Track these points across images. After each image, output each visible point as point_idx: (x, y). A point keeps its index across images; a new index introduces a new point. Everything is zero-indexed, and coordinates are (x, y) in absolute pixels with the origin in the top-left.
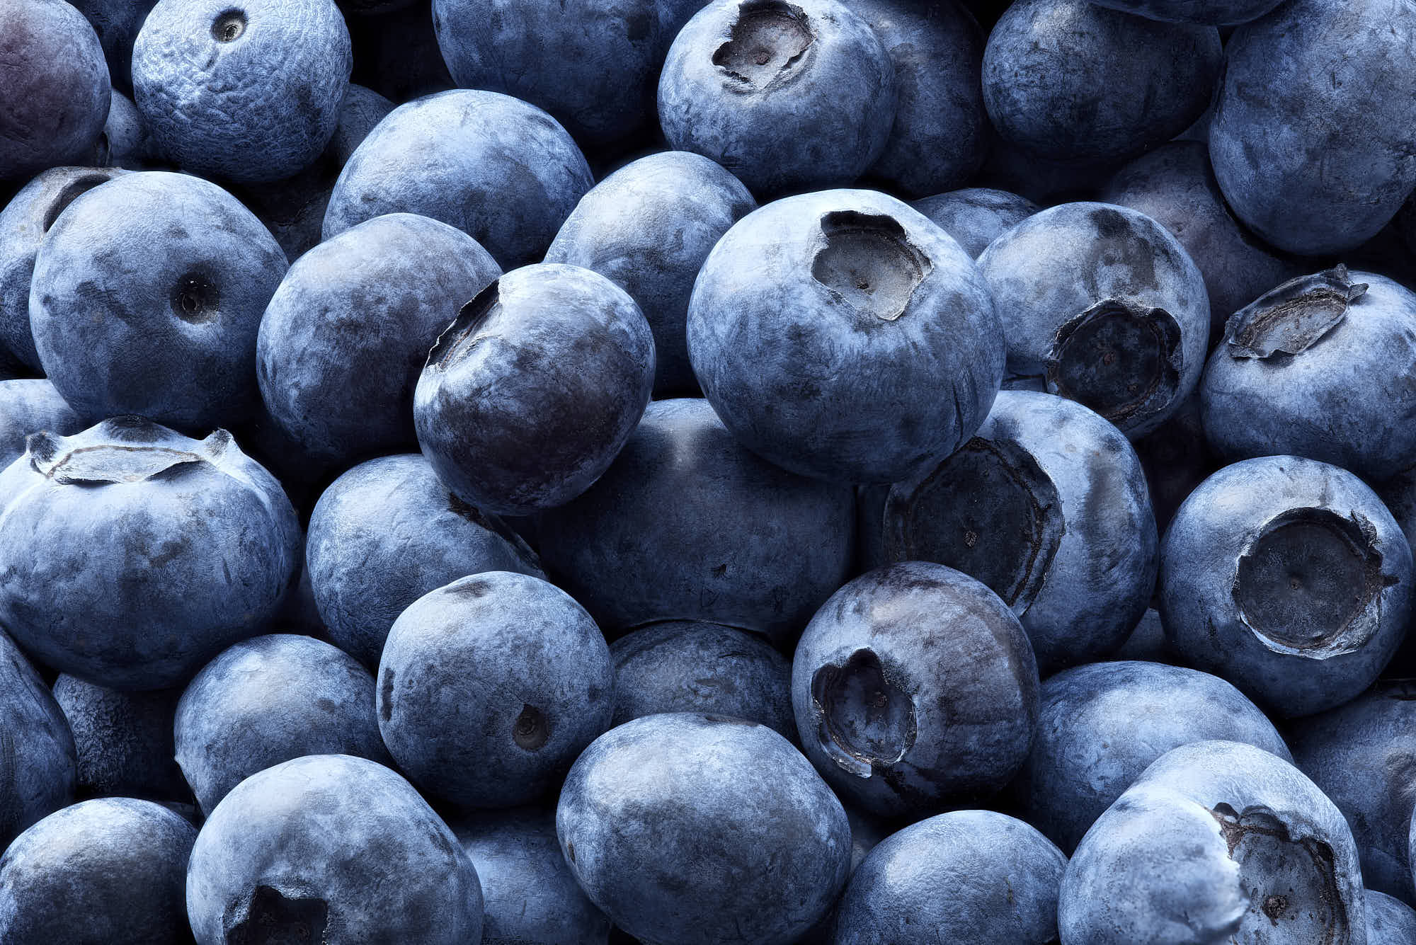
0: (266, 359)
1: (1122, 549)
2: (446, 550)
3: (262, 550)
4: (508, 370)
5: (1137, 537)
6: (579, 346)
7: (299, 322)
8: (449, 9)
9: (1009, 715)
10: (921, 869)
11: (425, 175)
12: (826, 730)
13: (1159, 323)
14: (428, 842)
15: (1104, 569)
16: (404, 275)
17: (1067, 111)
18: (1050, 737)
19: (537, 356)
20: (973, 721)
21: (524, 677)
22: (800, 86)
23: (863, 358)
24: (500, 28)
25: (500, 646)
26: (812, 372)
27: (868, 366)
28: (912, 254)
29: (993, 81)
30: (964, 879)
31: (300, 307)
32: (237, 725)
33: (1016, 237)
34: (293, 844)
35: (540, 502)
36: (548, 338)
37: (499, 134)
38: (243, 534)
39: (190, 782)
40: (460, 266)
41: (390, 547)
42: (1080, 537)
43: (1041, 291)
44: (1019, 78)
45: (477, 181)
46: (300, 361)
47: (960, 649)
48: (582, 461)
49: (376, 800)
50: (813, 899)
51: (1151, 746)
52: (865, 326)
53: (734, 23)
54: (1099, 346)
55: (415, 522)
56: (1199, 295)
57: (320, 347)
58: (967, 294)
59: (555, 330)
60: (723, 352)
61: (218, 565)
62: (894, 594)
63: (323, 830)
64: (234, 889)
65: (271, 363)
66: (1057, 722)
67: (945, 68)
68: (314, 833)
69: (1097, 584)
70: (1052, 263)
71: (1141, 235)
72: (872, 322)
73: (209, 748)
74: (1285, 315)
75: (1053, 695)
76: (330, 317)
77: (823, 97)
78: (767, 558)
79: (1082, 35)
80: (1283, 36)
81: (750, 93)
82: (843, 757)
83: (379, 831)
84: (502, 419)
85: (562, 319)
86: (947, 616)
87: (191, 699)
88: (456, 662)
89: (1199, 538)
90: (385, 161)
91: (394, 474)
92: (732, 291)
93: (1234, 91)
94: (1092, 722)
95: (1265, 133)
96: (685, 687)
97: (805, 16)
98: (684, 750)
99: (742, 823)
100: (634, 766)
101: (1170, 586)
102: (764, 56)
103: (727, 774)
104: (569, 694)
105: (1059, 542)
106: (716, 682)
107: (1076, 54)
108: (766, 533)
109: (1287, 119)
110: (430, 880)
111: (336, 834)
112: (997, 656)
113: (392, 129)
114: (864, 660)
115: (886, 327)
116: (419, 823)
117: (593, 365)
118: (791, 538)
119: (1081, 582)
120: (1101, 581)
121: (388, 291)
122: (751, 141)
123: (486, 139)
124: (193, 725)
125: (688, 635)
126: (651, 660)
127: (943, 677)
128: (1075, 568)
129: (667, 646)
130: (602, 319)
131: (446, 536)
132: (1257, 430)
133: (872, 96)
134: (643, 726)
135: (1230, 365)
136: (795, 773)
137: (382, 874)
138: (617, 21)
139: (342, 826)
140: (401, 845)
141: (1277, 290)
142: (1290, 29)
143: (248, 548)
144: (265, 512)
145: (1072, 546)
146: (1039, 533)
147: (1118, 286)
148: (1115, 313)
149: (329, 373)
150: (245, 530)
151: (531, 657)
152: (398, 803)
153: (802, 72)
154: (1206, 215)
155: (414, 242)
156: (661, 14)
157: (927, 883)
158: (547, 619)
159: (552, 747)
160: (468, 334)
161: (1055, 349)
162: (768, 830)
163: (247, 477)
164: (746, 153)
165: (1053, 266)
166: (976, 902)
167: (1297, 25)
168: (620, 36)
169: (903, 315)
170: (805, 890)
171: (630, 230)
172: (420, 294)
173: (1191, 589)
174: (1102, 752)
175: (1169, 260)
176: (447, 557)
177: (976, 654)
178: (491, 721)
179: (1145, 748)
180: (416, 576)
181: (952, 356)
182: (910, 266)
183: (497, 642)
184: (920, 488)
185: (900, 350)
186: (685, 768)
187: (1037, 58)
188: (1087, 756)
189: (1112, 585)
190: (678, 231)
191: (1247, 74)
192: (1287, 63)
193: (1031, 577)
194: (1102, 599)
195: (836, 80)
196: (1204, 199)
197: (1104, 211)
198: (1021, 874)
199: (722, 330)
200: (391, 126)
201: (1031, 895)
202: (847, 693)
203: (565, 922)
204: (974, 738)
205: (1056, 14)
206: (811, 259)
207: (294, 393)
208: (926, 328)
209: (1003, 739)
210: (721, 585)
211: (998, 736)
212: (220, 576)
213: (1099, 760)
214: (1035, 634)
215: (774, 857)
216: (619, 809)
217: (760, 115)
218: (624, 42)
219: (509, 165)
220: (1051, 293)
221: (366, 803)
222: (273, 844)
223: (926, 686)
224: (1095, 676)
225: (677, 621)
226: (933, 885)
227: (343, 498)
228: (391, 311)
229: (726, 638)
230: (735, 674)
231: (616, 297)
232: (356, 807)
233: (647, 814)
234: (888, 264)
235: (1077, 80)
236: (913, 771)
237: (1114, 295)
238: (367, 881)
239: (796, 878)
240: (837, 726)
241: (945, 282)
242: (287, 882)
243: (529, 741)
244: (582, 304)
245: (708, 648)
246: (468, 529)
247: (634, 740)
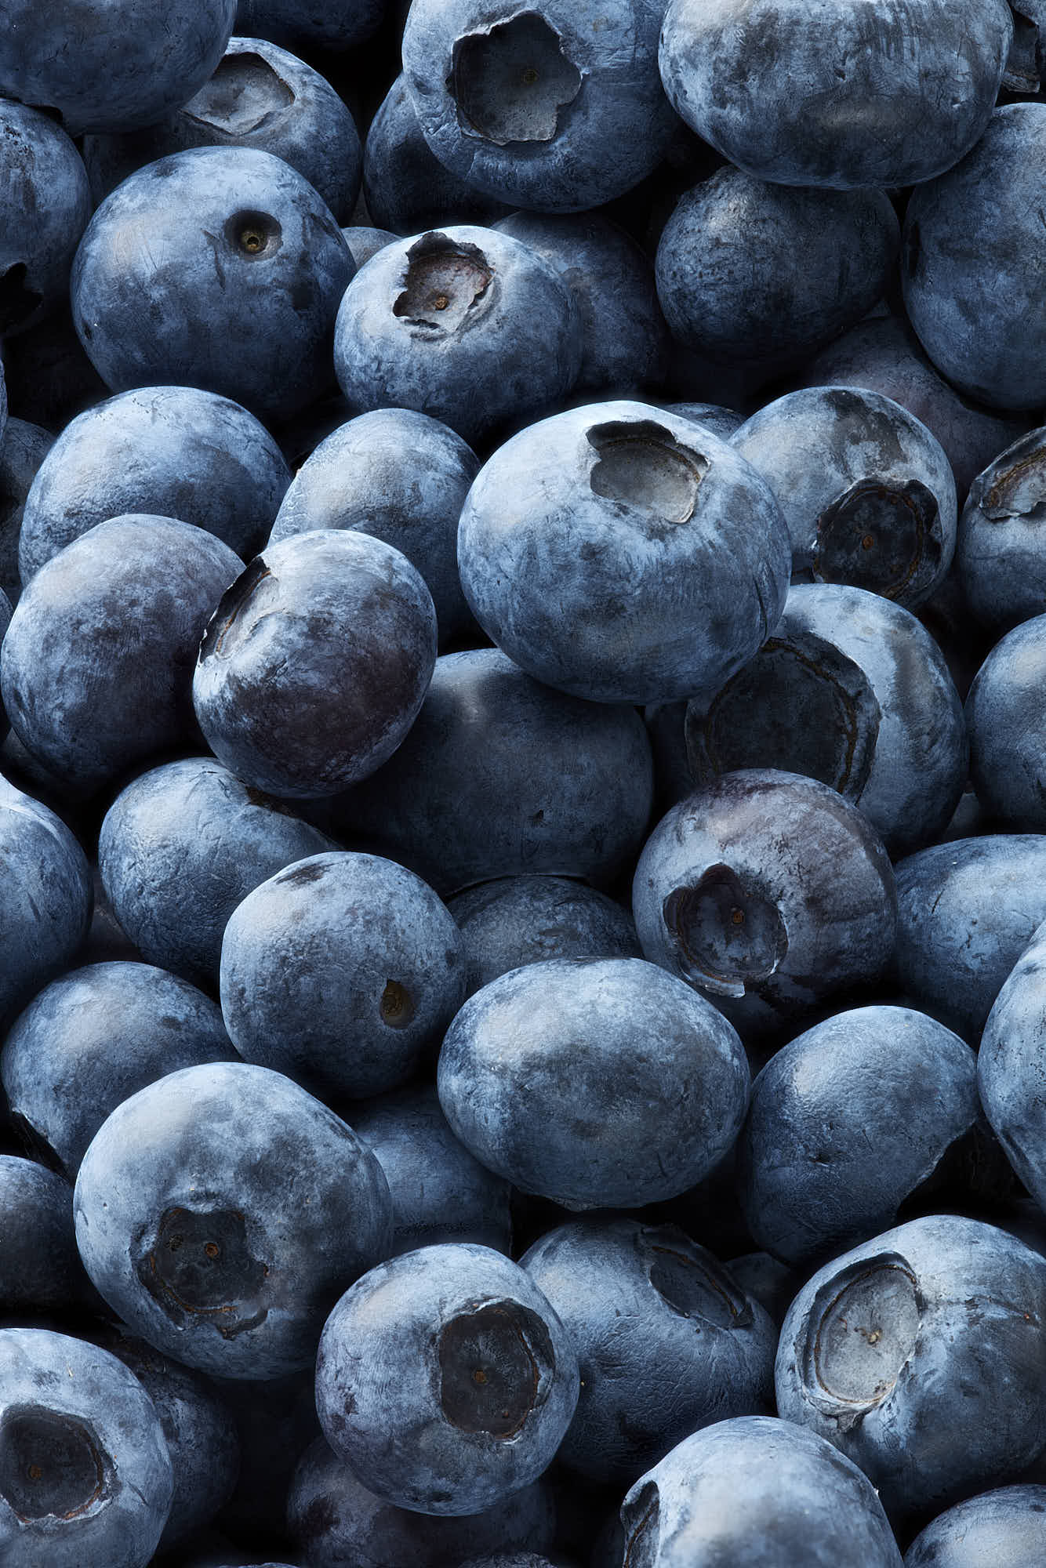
0: (19, 687)
1: (939, 725)
2: (259, 844)
3: (63, 880)
4: (300, 643)
5: (950, 710)
6: (368, 605)
7: (52, 641)
8: (99, 311)
9: (875, 907)
10: (834, 1072)
11: (128, 477)
12: (685, 958)
13: (913, 496)
14: (330, 1132)
15: (926, 747)
16: (151, 573)
17: (763, 302)
18: (911, 925)
19: (328, 623)
20: (842, 917)
21: (382, 951)
22: (492, 321)
23: (663, 565)
24: (161, 321)
25: (352, 925)
26: (613, 589)
27: (669, 574)
28: (682, 456)
29: (676, 287)
30: (880, 1074)
31: (49, 626)
32: (84, 1059)
33: (751, 433)
34: (194, 1158)
35: (350, 777)
36: (335, 603)
37: (193, 424)
38: (42, 867)
39: (39, 1130)
40: (203, 556)
41: (201, 850)
42: (897, 719)
43: (793, 482)
44: (704, 278)
45: (182, 475)
46: (60, 680)
47: (816, 847)
48: (389, 724)
49: (268, 1099)
50: (728, 1121)
51: (1021, 913)
52: (658, 532)
53: (405, 271)
54: (858, 530)
55: (220, 821)
56: (942, 464)
57: (79, 662)
58: (749, 485)
59: (339, 593)
60: (514, 586)
61: (25, 902)
62: (735, 804)
63: (221, 1137)
64: (137, 1218)
65: (26, 689)
66: (915, 909)
67: (617, 286)
68: (214, 1143)
69: (921, 764)
70: (799, 451)
71: (877, 410)
72: (664, 527)
73: (56, 1089)
74: (1027, 471)
75: (902, 884)
76: (85, 629)
77: (517, 330)
78: (582, 797)
79: (764, 221)
80: (978, 183)
81: (442, 337)
82: (708, 983)
83: (280, 1129)
84: (305, 693)
85: (344, 581)
86: (795, 816)
87: (20, 1045)
88: (311, 948)
89: (1011, 702)
90: (81, 472)
91: (184, 778)
92: (512, 522)
93: (936, 250)
94: (954, 902)
95: (979, 285)
96: (529, 941)
97: (479, 251)
98: (570, 994)
99: (650, 1054)
100: (523, 1018)
101: (988, 757)
102: (442, 300)
103: (622, 1008)
104: (429, 963)
105: (878, 727)
106: (559, 930)
107: (764, 242)
108: (577, 771)
109: (1001, 266)
110: (341, 1171)
111: (238, 1140)
112: (853, 847)
113: (79, 440)
114: (718, 876)
115: (679, 530)
116: (316, 1115)
117: (385, 623)
118: (601, 772)
119: (906, 764)
120: (924, 762)
121: (139, 592)
122: (451, 387)
123: (182, 431)
124: (31, 1071)
125: (516, 890)
126: (485, 921)
127: (805, 878)
128: (898, 751)
129: (500, 904)
130: (383, 575)
131: (255, 830)
132: (1033, 588)
133: (564, 320)
134: (516, 979)
135: (989, 529)
136: (685, 998)
137: (293, 1172)
138: (280, 292)
139: (241, 1130)
140: (305, 1139)
141: (1014, 447)
142: (984, 175)
143: (50, 881)
144: (56, 842)
145: (890, 728)
146: (853, 723)
147: (869, 464)
148: (873, 492)
149: (94, 688)
150: (43, 862)
151: (385, 930)
152: (290, 1098)
153: (491, 307)
154: (923, 386)
155: (152, 540)
156: (321, 280)
157: (844, 1085)
158: (391, 890)
159: (422, 1019)
160: (233, 621)
161: (819, 537)
162: (677, 1057)
163: (28, 810)
164: (448, 401)
165: (801, 454)
166: (896, 1096)
167: (991, 170)
168: (285, 307)
169: (693, 515)
170: (720, 1114)
171: (364, 492)
172: (172, 590)
173: (1013, 756)
174: (972, 929)
175: (910, 431)
176: (261, 851)
177: (833, 849)
178: (359, 1002)
179: (1016, 919)
180: (234, 876)
181: (748, 550)
182: (683, 468)
183: (348, 921)
184: (716, 701)
185: (698, 552)
186: (577, 1010)
187: (721, 253)
188: (956, 936)
189: (935, 763)
190: (414, 484)
191: (946, 229)
192: (989, 209)
193: (853, 770)
194: (928, 779)
195: (527, 310)
196: (915, 371)
197: (834, 392)
198: (933, 1059)
199: (508, 564)
200: (76, 436)
201: (948, 1078)
202: (700, 916)
203: (466, 1199)
204: (847, 934)
205: (732, 206)
206: (587, 475)
207: (58, 715)
208: (719, 526)
209: (873, 932)
210: (541, 833)
211: (868, 930)
212: (28, 913)
213: (970, 937)
214: (876, 822)
215: (686, 1083)
216: (519, 1064)
217: (458, 358)
218: (291, 313)
219: (210, 453)
220: (805, 483)
221: (260, 1103)
222: (173, 1163)
223: (789, 890)
224: (939, 857)
225: (497, 879)
226: (849, 1085)
227: (137, 811)
228: (148, 612)
229: (556, 886)
230: (576, 920)
231: (388, 552)
232: (251, 1110)
233: (551, 1062)
234: (659, 470)
235: (768, 269)
236: (790, 980)
237: (867, 473)
238: (279, 1182)
239: (711, 1102)
240: (696, 953)
241: (724, 477)
242: (197, 1198)
243: (395, 1019)
244: (360, 563)
245: (541, 899)
246: (273, 819)
247: (514, 993)
